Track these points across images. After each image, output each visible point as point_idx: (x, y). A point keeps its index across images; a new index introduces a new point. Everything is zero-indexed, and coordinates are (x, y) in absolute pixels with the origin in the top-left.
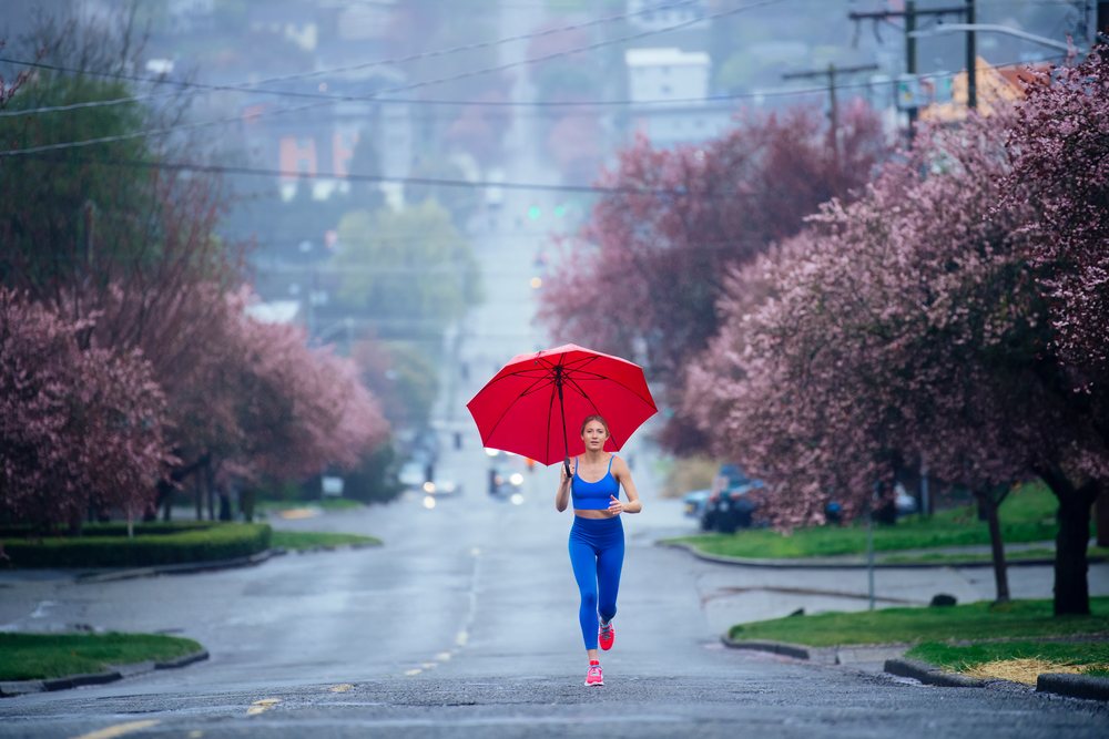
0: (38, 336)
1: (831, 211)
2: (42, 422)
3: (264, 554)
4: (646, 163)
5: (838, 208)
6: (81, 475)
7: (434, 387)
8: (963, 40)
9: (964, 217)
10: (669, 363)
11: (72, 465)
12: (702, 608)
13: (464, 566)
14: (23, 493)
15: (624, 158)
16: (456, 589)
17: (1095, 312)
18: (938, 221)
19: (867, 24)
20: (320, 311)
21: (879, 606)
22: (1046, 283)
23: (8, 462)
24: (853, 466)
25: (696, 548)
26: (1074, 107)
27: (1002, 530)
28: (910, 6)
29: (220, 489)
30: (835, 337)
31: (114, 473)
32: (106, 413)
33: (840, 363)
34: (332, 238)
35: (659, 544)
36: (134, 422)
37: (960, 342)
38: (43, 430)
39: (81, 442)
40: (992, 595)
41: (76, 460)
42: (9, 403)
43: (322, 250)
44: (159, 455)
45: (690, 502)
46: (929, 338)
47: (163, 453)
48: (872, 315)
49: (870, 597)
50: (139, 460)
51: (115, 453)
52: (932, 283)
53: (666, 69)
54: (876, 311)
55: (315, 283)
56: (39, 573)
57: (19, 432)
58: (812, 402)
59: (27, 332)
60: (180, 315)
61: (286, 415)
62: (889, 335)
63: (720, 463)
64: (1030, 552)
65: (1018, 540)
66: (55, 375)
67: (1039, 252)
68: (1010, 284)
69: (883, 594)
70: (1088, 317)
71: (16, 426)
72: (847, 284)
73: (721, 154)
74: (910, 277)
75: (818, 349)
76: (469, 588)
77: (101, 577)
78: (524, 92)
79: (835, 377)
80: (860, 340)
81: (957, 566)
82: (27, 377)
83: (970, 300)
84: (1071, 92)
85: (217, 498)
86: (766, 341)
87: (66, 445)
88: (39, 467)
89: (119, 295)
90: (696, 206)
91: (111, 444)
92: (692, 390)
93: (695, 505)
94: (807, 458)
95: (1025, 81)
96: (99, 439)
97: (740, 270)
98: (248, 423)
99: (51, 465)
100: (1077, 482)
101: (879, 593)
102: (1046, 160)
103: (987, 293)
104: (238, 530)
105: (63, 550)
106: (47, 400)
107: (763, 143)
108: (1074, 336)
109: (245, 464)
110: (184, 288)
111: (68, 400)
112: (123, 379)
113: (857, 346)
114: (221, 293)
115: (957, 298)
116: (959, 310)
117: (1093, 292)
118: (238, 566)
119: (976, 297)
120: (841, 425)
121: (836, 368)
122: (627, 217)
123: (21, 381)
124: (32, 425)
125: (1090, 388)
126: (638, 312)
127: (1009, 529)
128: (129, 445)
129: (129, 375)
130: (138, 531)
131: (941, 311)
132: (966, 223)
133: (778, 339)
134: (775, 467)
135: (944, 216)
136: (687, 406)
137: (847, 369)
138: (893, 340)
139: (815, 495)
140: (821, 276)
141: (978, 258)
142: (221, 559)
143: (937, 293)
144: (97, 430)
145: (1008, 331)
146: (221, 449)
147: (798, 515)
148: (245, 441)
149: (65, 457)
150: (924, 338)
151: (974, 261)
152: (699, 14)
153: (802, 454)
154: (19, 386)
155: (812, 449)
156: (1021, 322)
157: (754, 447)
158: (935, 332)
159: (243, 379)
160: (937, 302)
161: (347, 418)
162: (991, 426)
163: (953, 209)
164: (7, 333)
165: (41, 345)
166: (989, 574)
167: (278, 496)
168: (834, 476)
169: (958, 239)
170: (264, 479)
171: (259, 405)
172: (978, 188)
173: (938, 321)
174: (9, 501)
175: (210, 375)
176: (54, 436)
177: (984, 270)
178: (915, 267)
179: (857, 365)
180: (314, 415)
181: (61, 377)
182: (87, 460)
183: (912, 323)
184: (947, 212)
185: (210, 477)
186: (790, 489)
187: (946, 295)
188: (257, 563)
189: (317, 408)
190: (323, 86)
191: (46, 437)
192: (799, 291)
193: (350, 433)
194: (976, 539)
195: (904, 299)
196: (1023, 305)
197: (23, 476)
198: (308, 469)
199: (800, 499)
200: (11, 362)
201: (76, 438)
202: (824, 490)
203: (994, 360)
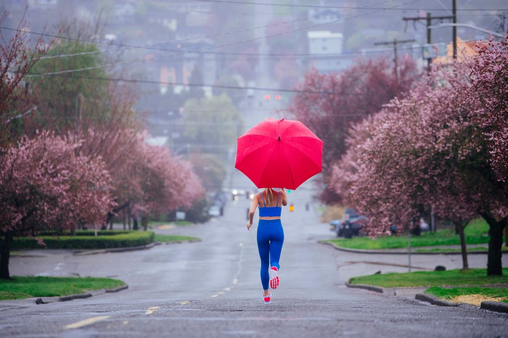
0: (58, 151)
1: (394, 103)
2: (60, 187)
3: (152, 245)
4: (316, 80)
5: (398, 102)
6: (76, 210)
7: (224, 174)
8: (451, 30)
9: (451, 105)
10: (325, 165)
11: (72, 206)
12: (338, 270)
13: (236, 251)
14: (51, 217)
15: (307, 77)
16: (233, 261)
18: (440, 107)
19: (410, 22)
20: (176, 141)
21: (413, 270)
22: (487, 134)
23: (45, 204)
24: (403, 210)
25: (336, 245)
26: (500, 59)
27: (466, 238)
28: (429, 15)
29: (134, 216)
30: (396, 156)
31: (89, 209)
32: (86, 184)
33: (398, 167)
34: (182, 110)
35: (319, 242)
36: (98, 187)
37: (448, 158)
38: (60, 191)
39: (76, 196)
40: (461, 266)
41: (74, 203)
42: (46, 179)
43: (177, 115)
44: (108, 201)
45: (332, 225)
46: (436, 157)
47: (110, 201)
49: (409, 267)
50: (100, 203)
51: (90, 201)
52: (437, 133)
53: (324, 40)
54: (413, 145)
55: (174, 129)
56: (58, 251)
57: (50, 191)
58: (385, 183)
59: (54, 149)
60: (118, 143)
61: (161, 185)
62: (418, 155)
63: (346, 208)
64: (477, 248)
65: (472, 243)
66: (65, 167)
67: (484, 121)
68: (470, 134)
70: (504, 149)
71: (49, 189)
72: (401, 133)
73: (349, 76)
74: (428, 131)
75: (388, 161)
76: (238, 260)
77: (84, 253)
78: (264, 49)
79: (395, 172)
80: (407, 157)
81: (446, 254)
82: (53, 168)
83: (453, 141)
84: (498, 53)
85: (132, 220)
86: (366, 157)
87: (69, 197)
88: (58, 207)
89: (93, 134)
90: (337, 99)
91: (88, 197)
92: (334, 177)
93: (335, 226)
94: (383, 207)
95: (479, 48)
96: (83, 194)
97: (356, 125)
98: (146, 189)
99: (63, 205)
100: (498, 220)
101: (413, 265)
102: (487, 82)
103: (459, 138)
104: (141, 234)
105: (68, 241)
106: (62, 178)
107: (366, 72)
108: (498, 157)
109: (144, 206)
110: (120, 131)
111: (70, 178)
112: (94, 169)
113: (405, 159)
114: (135, 133)
115: (447, 139)
116: (448, 145)
118: (140, 249)
119: (456, 139)
120: (398, 192)
121: (396, 168)
122: (307, 103)
123: (51, 170)
124: (55, 188)
125: (504, 179)
127: (468, 238)
128: (95, 197)
129: (96, 168)
130: (99, 234)
131: (441, 145)
132: (452, 108)
133: (371, 156)
134: (370, 211)
135: (443, 105)
136: (332, 184)
137: (400, 169)
138: (420, 156)
139: (387, 223)
140: (390, 129)
141: (457, 123)
142: (134, 246)
143: (439, 137)
144: (82, 191)
145: (469, 153)
146: (134, 199)
147: (380, 231)
148: (144, 196)
149: (69, 202)
150: (433, 156)
151: (455, 124)
152: (339, 16)
153: (381, 205)
154: (50, 172)
155: (386, 203)
156: (474, 150)
157: (361, 202)
158: (437, 153)
159: (144, 170)
160: (439, 141)
161: (187, 186)
162: (462, 194)
163: (446, 102)
164: (45, 149)
165: (60, 155)
166: (460, 257)
167: (157, 220)
168: (395, 215)
169: (448, 114)
170: (152, 212)
171: (150, 181)
172: (457, 93)
173: (439, 149)
174: (45, 221)
175: (130, 168)
176: (64, 193)
177: (459, 128)
178: (430, 126)
179: (404, 167)
180: (173, 185)
181: (68, 168)
182: (78, 203)
183: (428, 150)
184: (444, 103)
185: (129, 211)
186: (376, 220)
187: (443, 138)
188: (148, 248)
189: (175, 183)
190: (179, 46)
191: (61, 194)
192: (381, 135)
193: (188, 193)
194: (453, 242)
195: (425, 140)
196: (475, 143)
197: (52, 210)
198: (170, 208)
199: (381, 224)
200: (47, 162)
201: (74, 194)
202: (390, 220)
203: (463, 166)
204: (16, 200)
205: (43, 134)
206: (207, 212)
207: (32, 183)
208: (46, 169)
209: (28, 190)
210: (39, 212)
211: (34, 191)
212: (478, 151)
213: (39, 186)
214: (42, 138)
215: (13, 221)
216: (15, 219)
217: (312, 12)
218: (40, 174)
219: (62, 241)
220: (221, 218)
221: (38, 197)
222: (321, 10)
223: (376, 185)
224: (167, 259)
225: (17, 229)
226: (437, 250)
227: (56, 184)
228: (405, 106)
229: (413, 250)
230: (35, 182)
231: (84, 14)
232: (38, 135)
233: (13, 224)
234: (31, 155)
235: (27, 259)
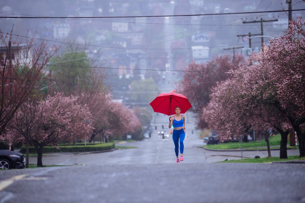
0: (65, 102)
1: (231, 72)
2: (66, 120)
3: (114, 149)
4: (194, 67)
5: (233, 71)
6: (74, 131)
7: (151, 117)
9: (259, 73)
10: (199, 109)
11: (72, 129)
12: (206, 159)
13: (156, 151)
14: (62, 135)
15: (190, 66)
16: (154, 156)
17: (285, 89)
18: (254, 74)
19: (241, 37)
20: (127, 101)
21: (243, 158)
22: (276, 83)
23: (59, 129)
24: (237, 127)
25: (205, 147)
26: (280, 46)
27: (270, 143)
28: (250, 33)
29: (105, 137)
30: (232, 98)
31: (81, 131)
32: (79, 119)
33: (233, 104)
34: (130, 86)
35: (197, 147)
36: (85, 120)
37: (258, 98)
39: (74, 124)
40: (267, 156)
41: (73, 128)
42: (59, 116)
43: (128, 89)
44: (90, 127)
45: (204, 140)
46: (252, 98)
47: (91, 127)
48: (240, 93)
49: (242, 157)
50: (86, 128)
51: (81, 127)
52: (252, 86)
53: (200, 50)
54: (240, 92)
55: (126, 95)
56: (67, 153)
57: (62, 122)
58: (227, 112)
59: (63, 101)
60: (96, 99)
61: (118, 121)
62: (243, 97)
63: (210, 130)
64: (275, 147)
65: (273, 145)
66: (69, 110)
67: (274, 77)
68: (269, 86)
69: (245, 156)
70: (284, 90)
71: (61, 121)
72: (235, 87)
73: (210, 65)
74: (248, 85)
75: (228, 101)
76: (156, 156)
77: (79, 154)
78: (170, 56)
79: (232, 106)
80: (238, 99)
81: (260, 150)
82: (63, 111)
83: (260, 90)
84: (280, 42)
85: (104, 139)
86: (217, 99)
87: (71, 125)
88: (66, 130)
89: (83, 95)
90: (205, 76)
91: (80, 125)
92: (204, 113)
93: (206, 140)
94: (227, 125)
95: (270, 40)
96: (78, 124)
97: (214, 88)
98: (111, 122)
99: (68, 129)
100: (284, 131)
101: (243, 156)
102: (275, 57)
103: (264, 88)
104: (110, 144)
105: (72, 148)
106: (67, 116)
107: (219, 62)
108: (281, 94)
109: (110, 131)
110: (96, 93)
111: (72, 116)
112: (83, 111)
113: (237, 100)
114: (104, 95)
115: (257, 89)
116: (258, 92)
117: (285, 85)
118: (108, 152)
119: (262, 89)
120: (234, 117)
121: (232, 105)
122: (190, 78)
123: (62, 112)
124: (64, 121)
125: (285, 106)
126: (193, 98)
127: (271, 143)
128: (84, 125)
129: (84, 111)
130: (87, 144)
131: (254, 92)
132: (260, 74)
133: (220, 99)
134: (221, 128)
135: (255, 72)
136: (203, 117)
137: (235, 105)
138: (244, 98)
139: (229, 133)
140: (229, 85)
141: (262, 81)
142: (104, 150)
143: (254, 88)
144: (77, 122)
145: (268, 96)
146: (105, 128)
147: (226, 138)
148: (110, 126)
149: (71, 127)
150: (251, 98)
151: (261, 82)
152: (207, 39)
153: (226, 125)
154: (61, 113)
155: (228, 123)
156: (271, 94)
157: (216, 123)
158: (253, 97)
159: (109, 113)
160: (253, 90)
161: (131, 121)
162: (266, 117)
163: (257, 71)
164: (59, 102)
165: (66, 104)
166: (267, 152)
167: (118, 139)
168: (233, 129)
169: (258, 77)
170: (114, 135)
171: (113, 118)
172: (262, 67)
173: (253, 94)
174: (60, 137)
175: (102, 112)
176: (69, 123)
177: (263, 83)
178: (249, 83)
179: (237, 104)
180: (124, 120)
181: (70, 111)
182: (75, 128)
183: (248, 95)
184: (256, 72)
185: (103, 135)
186: (224, 132)
187: (255, 89)
188: (112, 151)
189: (125, 119)
190: (128, 55)
191: (67, 123)
192: (224, 88)
193: (132, 125)
194: (264, 145)
195: (246, 90)
196: (271, 91)
197: (63, 132)
198: (123, 132)
199: (226, 134)
200: (60, 108)
201: (73, 124)
202: (231, 132)
203: (266, 103)
204: (44, 126)
205: (58, 94)
206: (143, 135)
207: (52, 119)
208: (59, 111)
209: (50, 122)
210: (56, 133)
211: (53, 122)
212: (273, 94)
213: (56, 120)
214: (57, 96)
215: (44, 137)
216: (44, 136)
217: (193, 37)
218: (56, 114)
219: (69, 148)
220: (150, 138)
221: (56, 125)
222: (198, 36)
223: (222, 113)
224: (121, 156)
225: (46, 141)
226: (256, 148)
227: (65, 119)
228: (236, 73)
229: (244, 149)
230: (54, 118)
231: (81, 40)
232: (55, 94)
233: (43, 139)
234: (52, 105)
235: (52, 157)
